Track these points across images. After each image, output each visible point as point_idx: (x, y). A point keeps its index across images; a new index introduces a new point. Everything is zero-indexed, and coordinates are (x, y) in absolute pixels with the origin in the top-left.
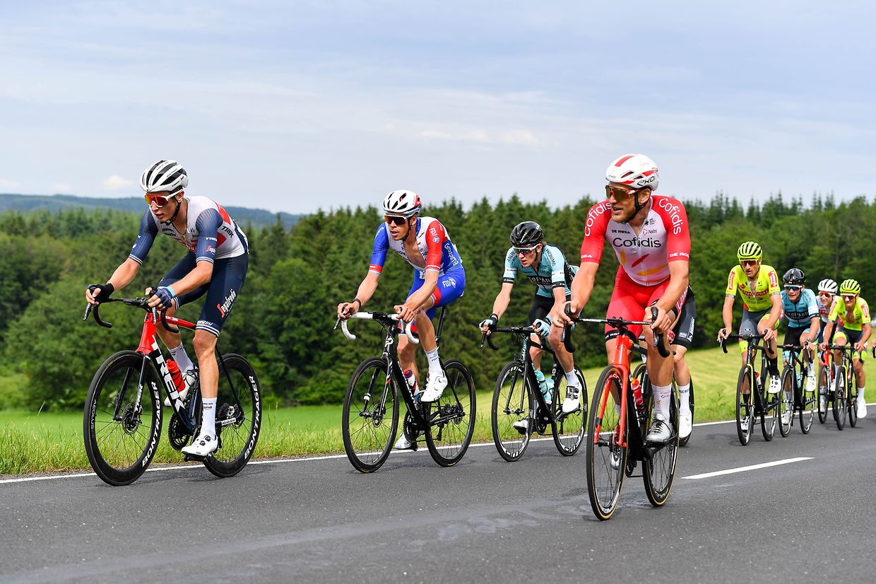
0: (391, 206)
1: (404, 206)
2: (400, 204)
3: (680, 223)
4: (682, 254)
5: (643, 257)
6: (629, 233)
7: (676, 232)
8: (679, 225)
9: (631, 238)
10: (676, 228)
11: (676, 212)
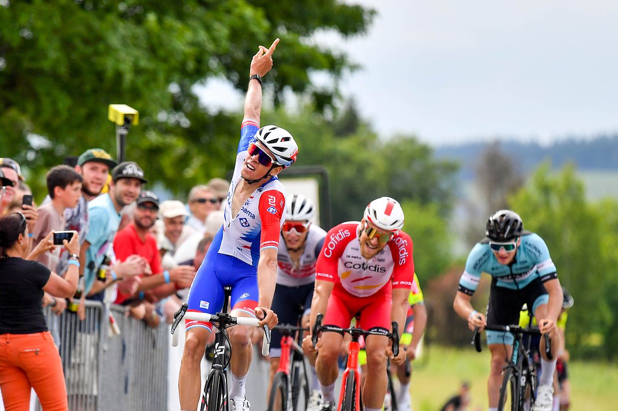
0: (269, 138)
1: (282, 149)
2: (279, 144)
3: (406, 255)
4: (402, 283)
5: (366, 278)
6: (360, 258)
7: (401, 262)
8: (404, 257)
9: (361, 263)
10: (402, 259)
11: (404, 246)
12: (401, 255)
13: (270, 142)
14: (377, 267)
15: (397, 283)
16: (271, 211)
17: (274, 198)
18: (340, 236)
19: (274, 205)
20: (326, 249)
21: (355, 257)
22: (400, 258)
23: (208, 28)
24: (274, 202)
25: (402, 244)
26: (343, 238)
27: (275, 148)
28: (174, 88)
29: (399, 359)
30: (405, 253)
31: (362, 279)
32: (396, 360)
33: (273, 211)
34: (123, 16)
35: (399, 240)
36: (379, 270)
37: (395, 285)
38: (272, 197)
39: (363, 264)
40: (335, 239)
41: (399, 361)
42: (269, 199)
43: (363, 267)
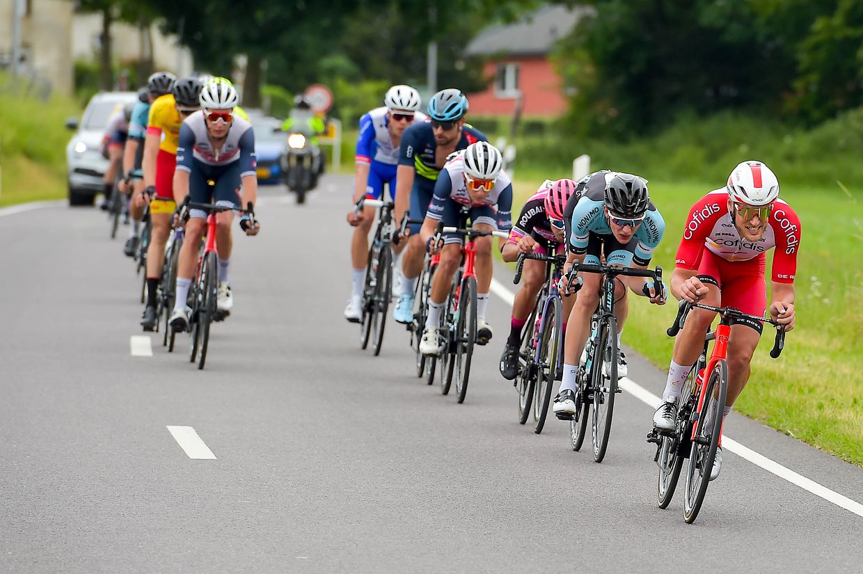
9: (734, 240)
18: (706, 213)
21: (726, 234)
22: (789, 247)
26: (710, 214)
36: (756, 249)
39: (737, 242)
40: (699, 217)
43: (736, 245)
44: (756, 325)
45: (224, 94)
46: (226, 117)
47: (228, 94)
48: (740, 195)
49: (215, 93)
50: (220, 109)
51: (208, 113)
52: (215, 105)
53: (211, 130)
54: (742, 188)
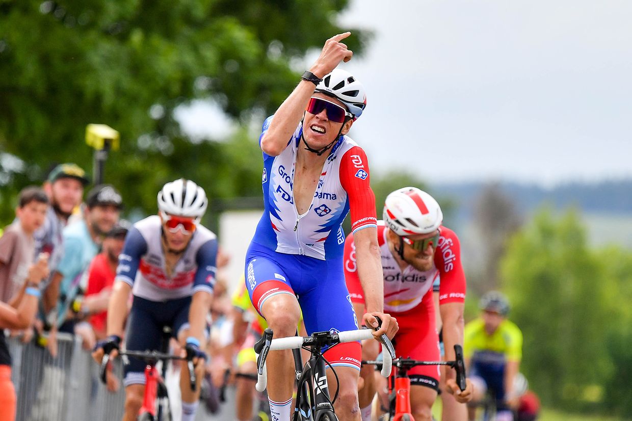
3: (452, 258)
4: (452, 295)
5: (401, 291)
6: (393, 268)
7: (447, 269)
8: (451, 261)
9: (395, 274)
10: (447, 264)
11: (448, 247)
12: (446, 259)
13: (335, 88)
14: (416, 277)
15: (445, 296)
16: (360, 176)
17: (358, 156)
19: (363, 166)
20: (348, 262)
21: (386, 268)
22: (446, 263)
23: (195, 48)
24: (361, 162)
25: (446, 245)
27: (344, 93)
28: (156, 112)
29: (468, 394)
30: (451, 256)
31: (397, 293)
32: (465, 396)
33: (363, 175)
34: (107, 33)
35: (441, 240)
36: (418, 280)
37: (443, 299)
38: (355, 156)
39: (398, 275)
41: (467, 397)
42: (354, 161)
43: (398, 279)
44: (430, 382)
45: (189, 197)
46: (188, 224)
47: (195, 198)
48: (409, 227)
49: (178, 197)
50: (181, 216)
51: (166, 218)
52: (176, 210)
53: (168, 240)
54: (408, 220)
